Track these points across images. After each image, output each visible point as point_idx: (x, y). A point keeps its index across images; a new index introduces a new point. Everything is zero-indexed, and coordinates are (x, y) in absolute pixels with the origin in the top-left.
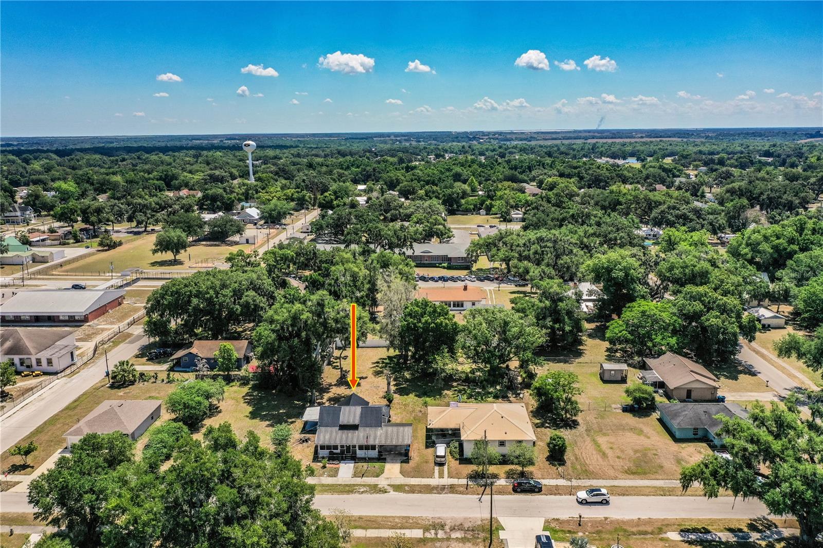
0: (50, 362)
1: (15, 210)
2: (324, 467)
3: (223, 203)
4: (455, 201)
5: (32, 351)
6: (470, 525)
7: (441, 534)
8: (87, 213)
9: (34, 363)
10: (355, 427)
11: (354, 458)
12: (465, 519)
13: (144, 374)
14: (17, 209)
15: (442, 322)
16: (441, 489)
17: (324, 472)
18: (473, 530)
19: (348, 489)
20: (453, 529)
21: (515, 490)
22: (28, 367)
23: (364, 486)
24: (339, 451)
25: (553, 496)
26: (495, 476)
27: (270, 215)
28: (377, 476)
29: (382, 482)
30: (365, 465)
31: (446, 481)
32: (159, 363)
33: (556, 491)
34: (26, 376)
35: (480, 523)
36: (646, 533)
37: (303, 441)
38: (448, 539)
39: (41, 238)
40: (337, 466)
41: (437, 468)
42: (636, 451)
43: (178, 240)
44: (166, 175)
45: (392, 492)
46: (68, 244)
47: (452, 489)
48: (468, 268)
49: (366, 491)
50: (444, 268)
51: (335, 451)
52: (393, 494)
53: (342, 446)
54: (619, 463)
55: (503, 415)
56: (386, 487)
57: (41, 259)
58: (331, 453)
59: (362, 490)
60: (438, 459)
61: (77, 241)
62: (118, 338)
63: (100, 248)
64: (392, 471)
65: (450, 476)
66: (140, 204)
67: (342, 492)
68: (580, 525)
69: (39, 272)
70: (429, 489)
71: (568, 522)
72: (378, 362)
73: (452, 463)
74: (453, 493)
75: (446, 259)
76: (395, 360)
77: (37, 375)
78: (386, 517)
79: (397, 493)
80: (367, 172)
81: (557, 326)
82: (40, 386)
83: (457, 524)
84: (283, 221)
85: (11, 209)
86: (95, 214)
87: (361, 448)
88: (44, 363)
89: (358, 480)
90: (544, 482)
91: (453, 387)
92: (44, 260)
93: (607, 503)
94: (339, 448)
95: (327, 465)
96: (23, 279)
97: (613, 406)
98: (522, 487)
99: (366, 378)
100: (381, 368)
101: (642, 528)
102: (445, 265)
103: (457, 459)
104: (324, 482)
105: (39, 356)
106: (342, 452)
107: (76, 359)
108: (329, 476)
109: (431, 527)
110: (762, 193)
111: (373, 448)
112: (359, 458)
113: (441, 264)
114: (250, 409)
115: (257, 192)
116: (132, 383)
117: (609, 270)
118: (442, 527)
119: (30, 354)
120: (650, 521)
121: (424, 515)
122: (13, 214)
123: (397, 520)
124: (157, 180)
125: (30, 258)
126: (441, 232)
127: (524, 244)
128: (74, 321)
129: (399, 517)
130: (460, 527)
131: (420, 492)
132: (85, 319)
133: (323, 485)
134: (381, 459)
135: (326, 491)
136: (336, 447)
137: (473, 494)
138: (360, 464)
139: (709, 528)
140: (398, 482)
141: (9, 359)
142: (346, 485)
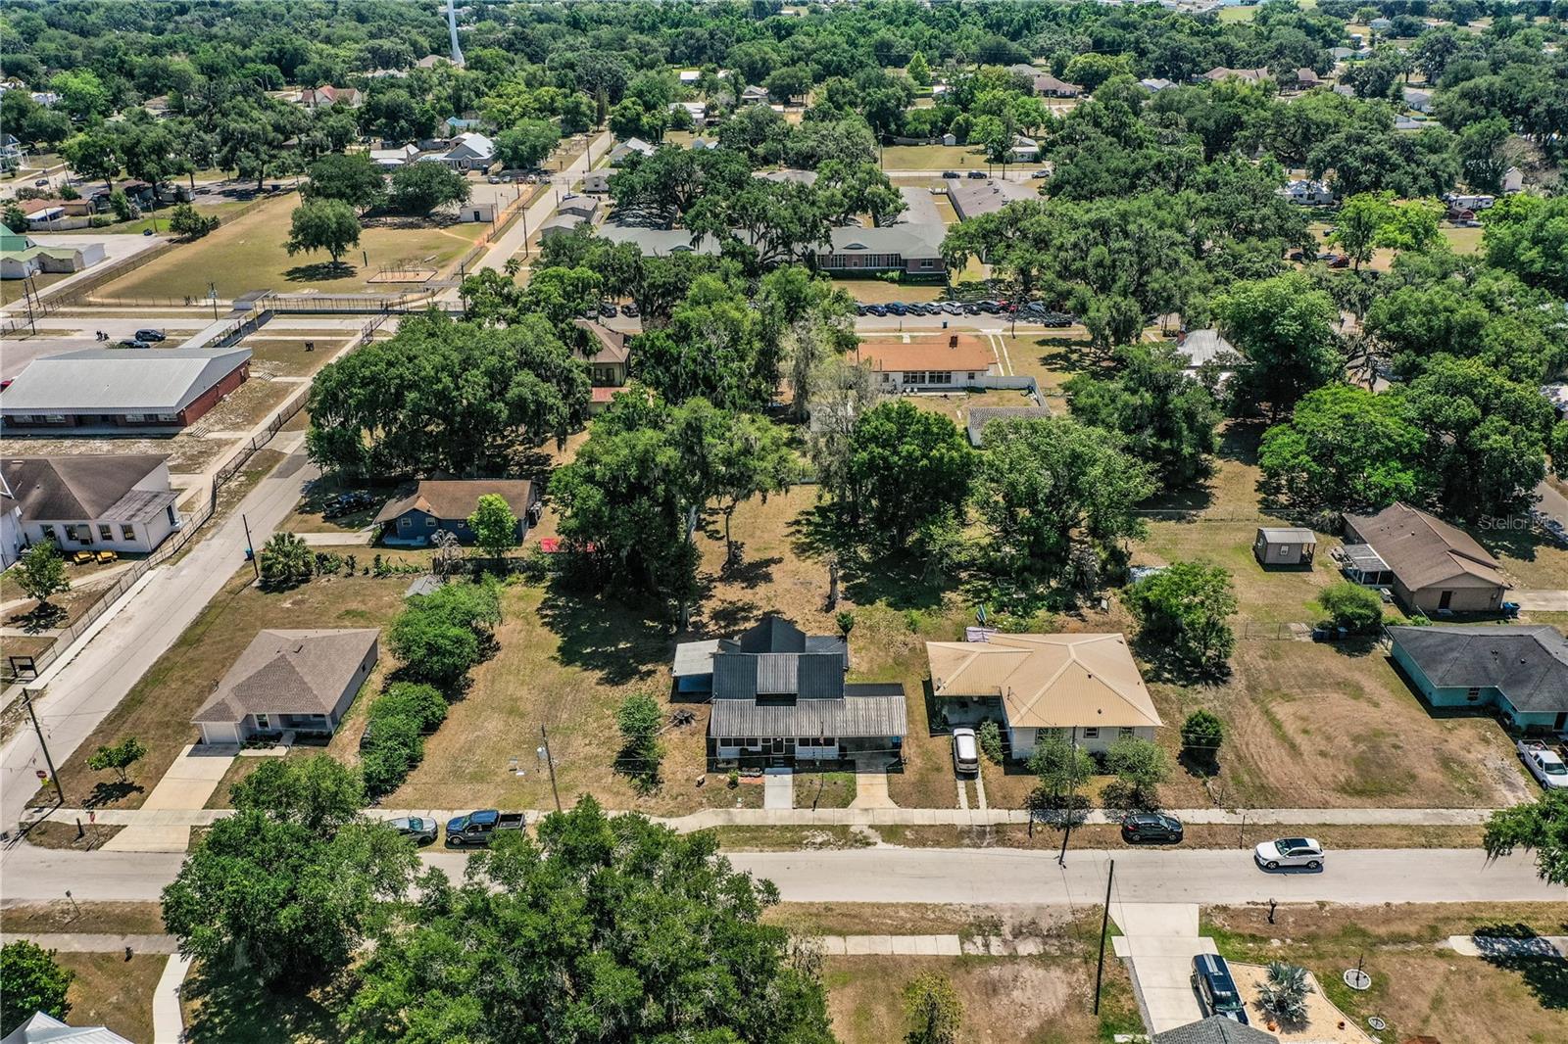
0: (127, 530)
2: (733, 784)
3: (412, 122)
4: (893, 114)
5: (88, 509)
6: (1051, 922)
7: (997, 945)
8: (137, 155)
9: (96, 534)
10: (788, 700)
11: (791, 763)
12: (1040, 908)
13: (326, 558)
15: (942, 457)
16: (977, 836)
17: (735, 798)
18: (1059, 936)
19: (790, 838)
20: (1018, 933)
21: (1128, 838)
22: (84, 542)
23: (822, 828)
24: (759, 748)
25: (1205, 852)
26: (1082, 804)
27: (515, 150)
28: (845, 805)
29: (855, 818)
30: (816, 778)
31: (985, 815)
32: (350, 526)
33: (1210, 837)
34: (84, 562)
35: (1069, 918)
36: (1404, 939)
37: (681, 722)
38: (1013, 958)
39: (50, 211)
40: (758, 781)
41: (961, 784)
42: (1357, 739)
43: (339, 224)
44: (280, 51)
45: (881, 845)
46: (107, 224)
47: (1000, 835)
48: (941, 280)
49: (829, 843)
50: (892, 281)
51: (751, 749)
52: (883, 849)
53: (765, 740)
54: (1327, 770)
55: (1092, 671)
56: (868, 832)
57: (59, 267)
58: (743, 752)
59: (819, 840)
60: (964, 766)
61: (125, 218)
62: (255, 463)
63: (175, 236)
64: (872, 789)
65: (991, 805)
66: (243, 132)
67: (780, 845)
68: (1271, 922)
69: (61, 298)
70: (954, 836)
71: (1245, 913)
72: (797, 522)
73: (992, 773)
74: (1004, 845)
75: (896, 261)
76: (832, 515)
77: (106, 561)
78: (879, 906)
79: (891, 847)
80: (698, 40)
81: (1165, 445)
82: (117, 588)
83: (1026, 920)
84: (542, 164)
86: (154, 157)
87: (804, 742)
88: (116, 532)
89: (808, 816)
90: (1184, 815)
91: (961, 582)
92: (64, 268)
93: (1317, 867)
94: (760, 743)
95: (740, 780)
96: (30, 316)
97: (1294, 626)
98: (1143, 833)
99: (780, 560)
100: (808, 535)
101: (1397, 927)
102: (895, 275)
103: (999, 763)
104: (739, 821)
105: (104, 519)
106: (766, 750)
107: (179, 524)
108: (748, 805)
109: (974, 930)
110: (1535, 101)
111: (829, 742)
112: (800, 761)
113: (885, 272)
114: (557, 640)
115: (479, 94)
116: (305, 578)
117: (1266, 318)
118: (996, 927)
119: (86, 517)
120: (1409, 911)
121: (956, 900)
123: (902, 913)
124: (264, 61)
125: (36, 264)
126: (883, 201)
127: (1075, 246)
128: (158, 425)
129: (905, 906)
130: (1032, 929)
131: (937, 844)
132: (180, 421)
133: (739, 828)
134: (845, 764)
135: (746, 842)
136: (753, 742)
137: (1044, 847)
138: (806, 777)
139: (1531, 925)
140: (888, 820)
141: (43, 527)
142: (786, 828)
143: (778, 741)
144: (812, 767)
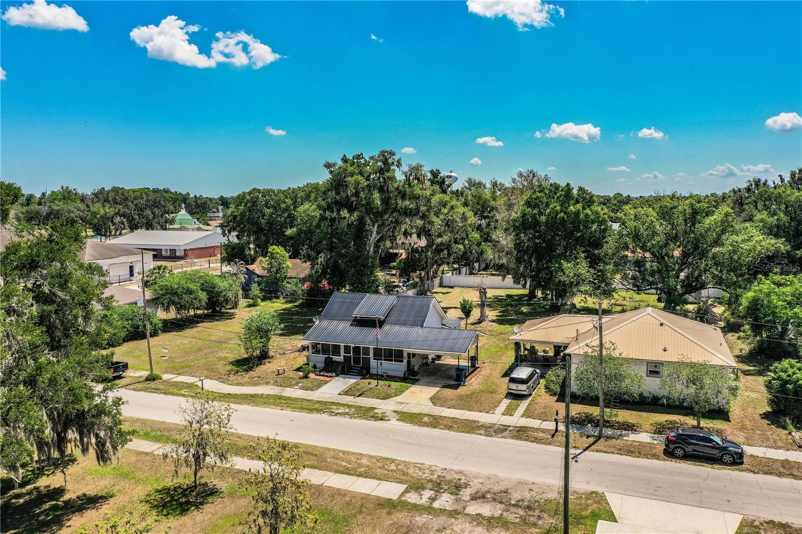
1: (218, 211)
2: (306, 377)
6: (527, 495)
7: (445, 501)
10: (377, 323)
11: (364, 372)
12: (521, 483)
14: (220, 211)
16: (501, 430)
17: (298, 384)
18: (529, 508)
19: (323, 407)
20: (479, 497)
21: (669, 453)
23: (349, 406)
24: (340, 359)
26: (629, 427)
28: (384, 398)
29: (386, 406)
30: (374, 382)
31: (517, 420)
35: (553, 496)
38: (454, 514)
40: (327, 379)
41: (506, 401)
47: (521, 433)
49: (347, 414)
51: (335, 357)
52: (394, 423)
53: (347, 348)
55: (665, 322)
56: (389, 414)
58: (328, 359)
59: (340, 411)
60: (514, 386)
64: (419, 394)
65: (527, 415)
67: (302, 409)
70: (470, 427)
73: (542, 397)
74: (519, 438)
76: (517, 298)
78: (347, 453)
79: (401, 423)
83: (496, 488)
85: (215, 210)
87: (378, 353)
89: (349, 400)
94: (342, 352)
95: (312, 376)
98: (689, 449)
103: (555, 394)
104: (285, 395)
106: (347, 360)
107: (135, 276)
108: (304, 388)
109: (430, 485)
111: (399, 356)
112: (370, 373)
118: (456, 488)
121: (428, 462)
122: (216, 215)
123: (364, 461)
125: (195, 230)
128: (174, 257)
129: (372, 456)
130: (500, 497)
131: (450, 428)
133: (281, 397)
134: (411, 377)
137: (563, 446)
138: (366, 381)
140: (415, 410)
142: (319, 402)
143: (357, 350)
144: (379, 377)
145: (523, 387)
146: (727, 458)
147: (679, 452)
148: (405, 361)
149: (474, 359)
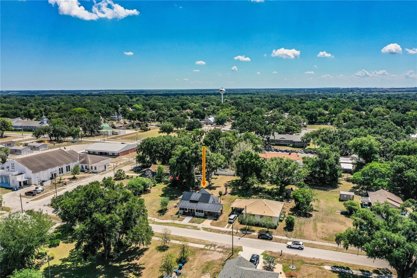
0: (95, 168)
1: (115, 115)
2: (179, 217)
3: (201, 115)
4: (314, 117)
5: (90, 163)
6: (228, 247)
7: (212, 248)
8: (140, 116)
9: (90, 168)
10: (196, 202)
11: (193, 215)
12: (227, 244)
13: (128, 176)
16: (225, 232)
17: (177, 219)
18: (228, 249)
19: (184, 226)
20: (219, 247)
21: (259, 238)
22: (88, 169)
23: (191, 226)
24: (187, 211)
25: (276, 243)
26: (254, 231)
27: (218, 120)
28: (199, 224)
29: (200, 226)
30: (196, 218)
31: (230, 229)
32: (137, 173)
33: (280, 241)
34: (86, 173)
36: (314, 264)
37: (176, 207)
38: (214, 251)
39: (119, 126)
40: (184, 217)
41: (228, 224)
42: (334, 231)
43: (170, 128)
44: (183, 103)
45: (202, 230)
46: (130, 129)
49: (191, 228)
52: (202, 231)
53: (189, 209)
54: (321, 235)
55: (266, 204)
56: (200, 228)
57: (116, 133)
58: (184, 212)
59: (189, 228)
60: (230, 220)
61: (134, 128)
62: (128, 163)
63: (141, 131)
64: (207, 223)
65: (232, 228)
66: (162, 113)
67: (180, 227)
68: (281, 255)
69: (112, 138)
70: (219, 231)
71: (276, 253)
72: (230, 182)
73: (237, 223)
74: (229, 234)
75: (292, 142)
76: (238, 181)
77: (90, 173)
78: (192, 238)
79: (203, 231)
80: (278, 104)
81: (322, 171)
82: (89, 177)
83: (222, 246)
84: (225, 124)
85: (113, 114)
86: (143, 117)
87: (197, 211)
88: (94, 168)
89: (190, 224)
91: (259, 194)
92: (116, 134)
93: (302, 249)
94: (188, 210)
95: (180, 216)
96: (104, 140)
97: (337, 211)
98: (262, 237)
99: (220, 187)
100: (230, 184)
101: (312, 262)
102: (291, 145)
103: (239, 222)
104: (175, 223)
105: (92, 165)
106: (189, 212)
107: (107, 169)
108: (179, 221)
109: (209, 245)
111: (202, 211)
113: (289, 145)
114: (163, 193)
115: (218, 111)
116: (123, 179)
117: (361, 145)
118: (215, 246)
119: (89, 164)
120: (319, 260)
121: (209, 240)
122: (114, 117)
123: (196, 240)
124: (179, 105)
125: (112, 133)
126: (294, 129)
128: (114, 155)
129: (197, 239)
130: (223, 247)
131: (214, 232)
132: (118, 155)
134: (205, 217)
135: (174, 226)
138: (194, 218)
139: (350, 268)
140: (207, 227)
141: (82, 166)
142: (184, 225)
143: (191, 210)
144: (197, 217)
145: (232, 221)
146: (269, 239)
147: (260, 237)
148: (204, 213)
149: (221, 211)
